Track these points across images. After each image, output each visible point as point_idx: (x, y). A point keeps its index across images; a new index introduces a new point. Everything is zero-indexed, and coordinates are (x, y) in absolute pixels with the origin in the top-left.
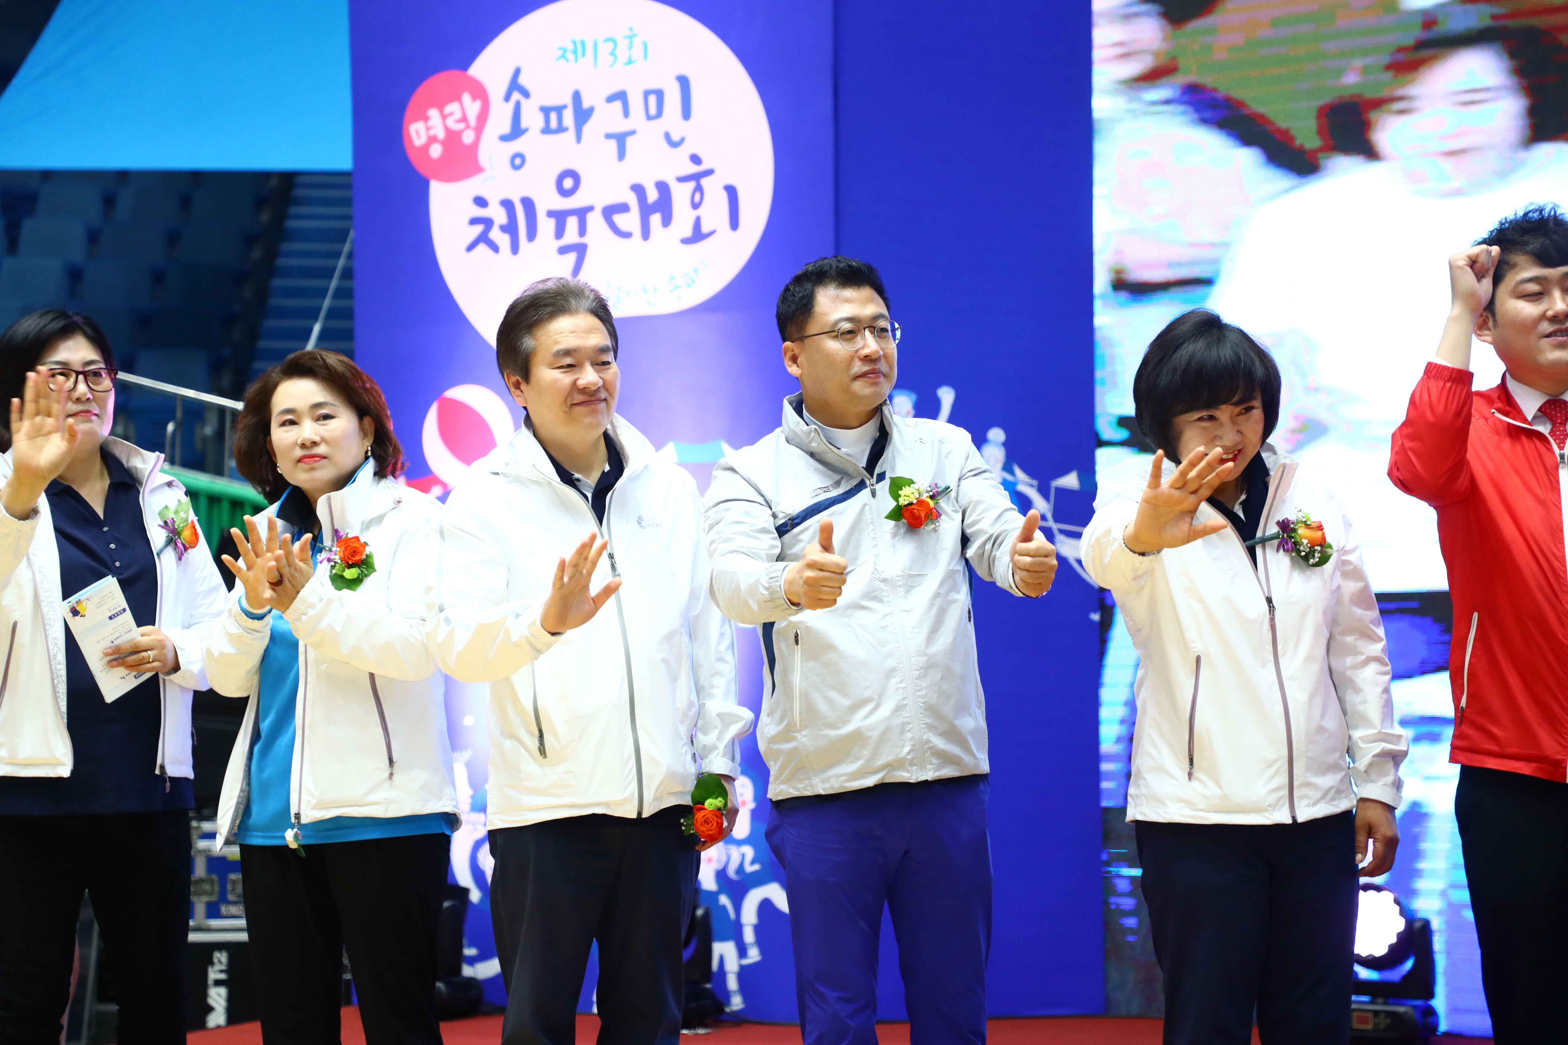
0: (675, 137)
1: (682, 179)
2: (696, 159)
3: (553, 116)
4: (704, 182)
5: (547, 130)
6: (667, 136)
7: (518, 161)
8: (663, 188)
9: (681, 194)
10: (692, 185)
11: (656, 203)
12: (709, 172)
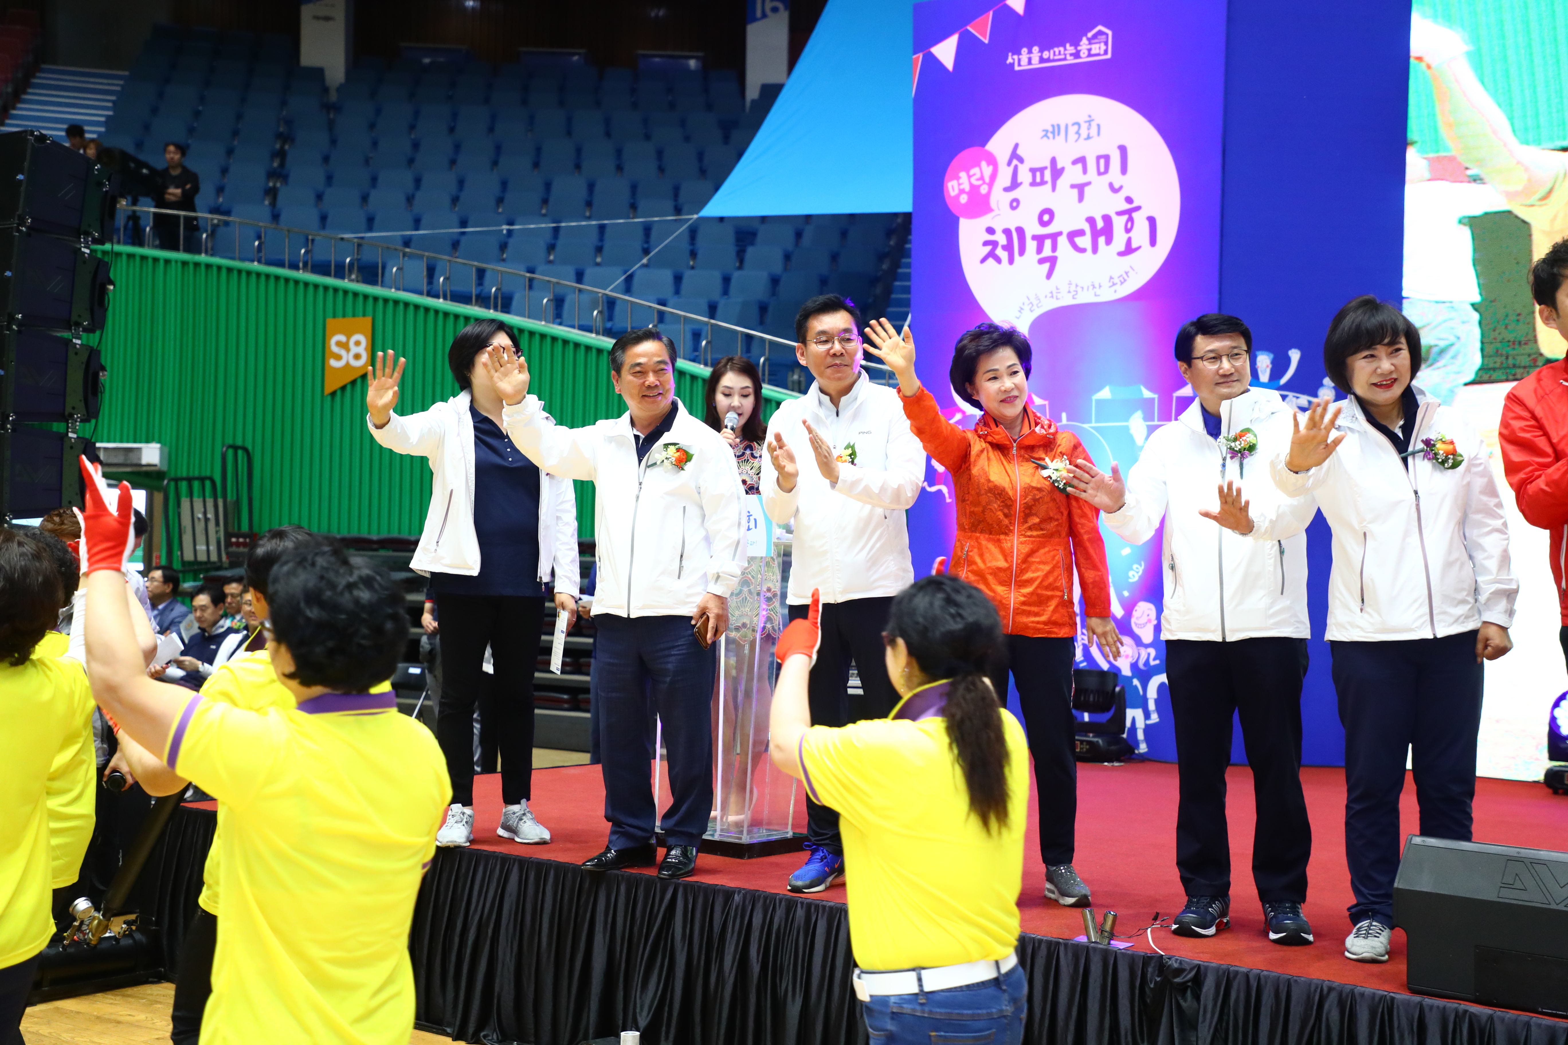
0: (1116, 186)
1: (1119, 214)
2: (1129, 200)
3: (1038, 174)
4: (1135, 215)
5: (1033, 184)
6: (1111, 185)
7: (1015, 204)
8: (1107, 219)
9: (1119, 223)
10: (1126, 217)
11: (1102, 229)
12: (1138, 208)
